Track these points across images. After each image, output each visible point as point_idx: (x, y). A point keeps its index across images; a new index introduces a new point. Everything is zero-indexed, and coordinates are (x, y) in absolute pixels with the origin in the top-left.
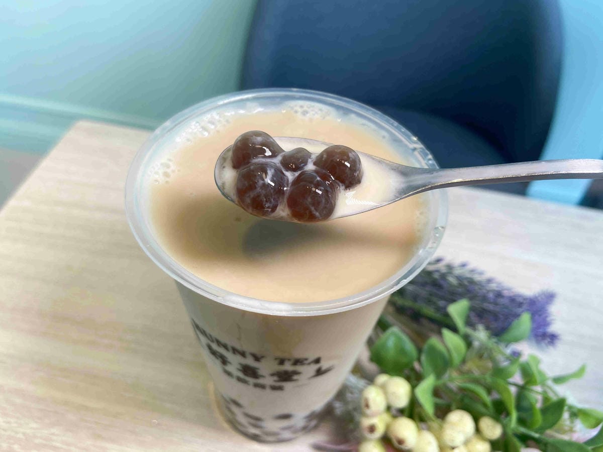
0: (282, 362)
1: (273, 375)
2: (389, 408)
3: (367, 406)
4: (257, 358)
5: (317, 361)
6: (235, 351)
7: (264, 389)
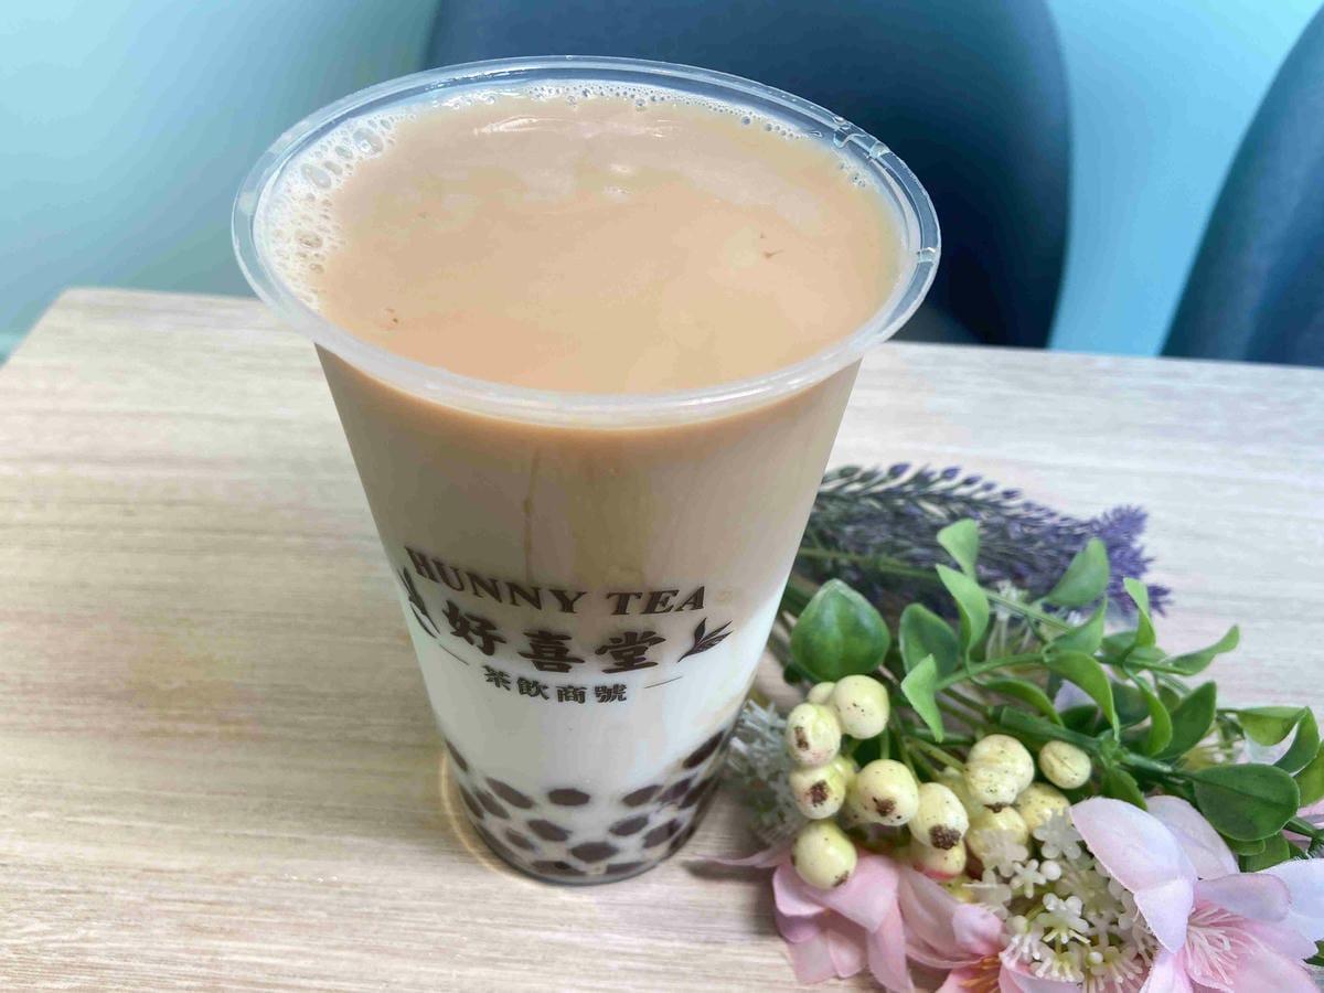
0: (621, 604)
1: (601, 651)
2: (847, 739)
3: (803, 743)
4: (567, 605)
5: (697, 600)
6: (516, 594)
7: (583, 701)
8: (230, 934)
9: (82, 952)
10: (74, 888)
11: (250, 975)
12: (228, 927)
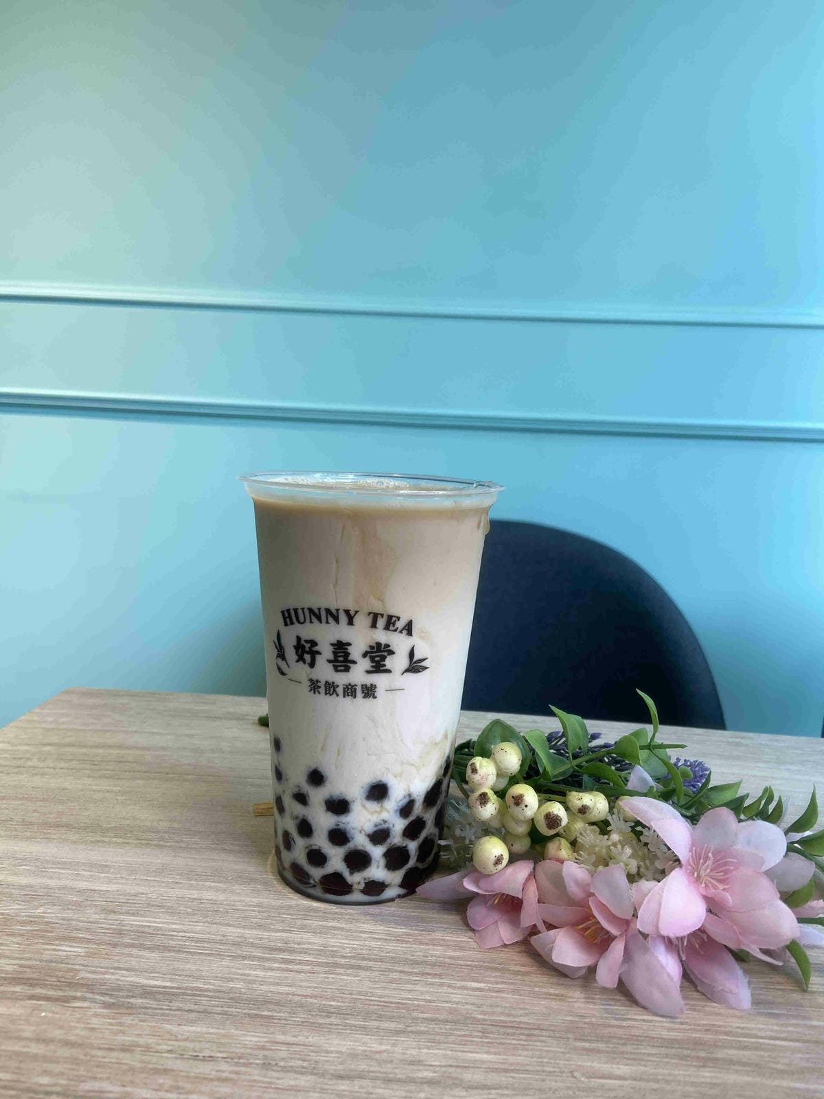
0: (374, 621)
1: (365, 656)
3: (474, 771)
4: (350, 620)
5: (409, 628)
6: (329, 616)
7: (355, 697)
8: (133, 914)
9: (43, 917)
10: (40, 894)
11: (143, 929)
12: (131, 912)
